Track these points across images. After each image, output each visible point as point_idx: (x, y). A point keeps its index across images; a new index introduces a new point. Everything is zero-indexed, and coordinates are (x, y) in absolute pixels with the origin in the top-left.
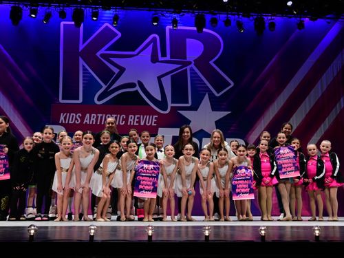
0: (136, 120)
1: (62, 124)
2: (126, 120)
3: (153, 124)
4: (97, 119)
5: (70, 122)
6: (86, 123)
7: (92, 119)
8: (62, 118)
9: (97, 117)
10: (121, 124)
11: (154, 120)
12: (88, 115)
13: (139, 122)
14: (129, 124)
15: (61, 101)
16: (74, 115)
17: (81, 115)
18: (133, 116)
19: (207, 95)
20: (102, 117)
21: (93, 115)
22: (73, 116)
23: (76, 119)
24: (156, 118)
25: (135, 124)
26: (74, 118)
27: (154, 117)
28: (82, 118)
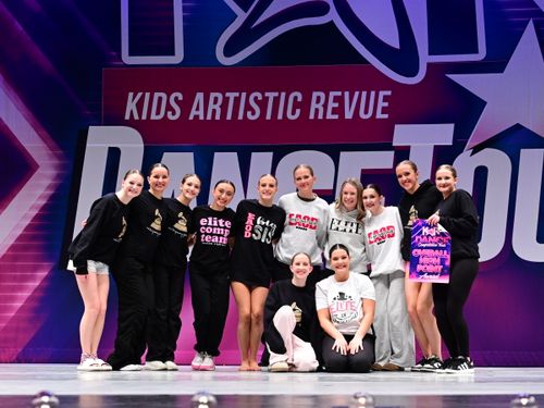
0: (332, 105)
1: (131, 123)
2: (304, 106)
3: (379, 115)
4: (224, 107)
5: (154, 117)
6: (196, 117)
7: (211, 106)
8: (131, 106)
9: (226, 100)
10: (290, 116)
11: (382, 104)
12: (200, 96)
13: (340, 111)
14: (312, 116)
15: (127, 59)
16: (164, 95)
17: (180, 97)
18: (322, 95)
19: (531, 26)
20: (237, 100)
21: (213, 95)
22: (160, 99)
23: (169, 108)
24: (386, 99)
25: (330, 116)
26: (162, 106)
27: (382, 94)
28: (186, 105)
